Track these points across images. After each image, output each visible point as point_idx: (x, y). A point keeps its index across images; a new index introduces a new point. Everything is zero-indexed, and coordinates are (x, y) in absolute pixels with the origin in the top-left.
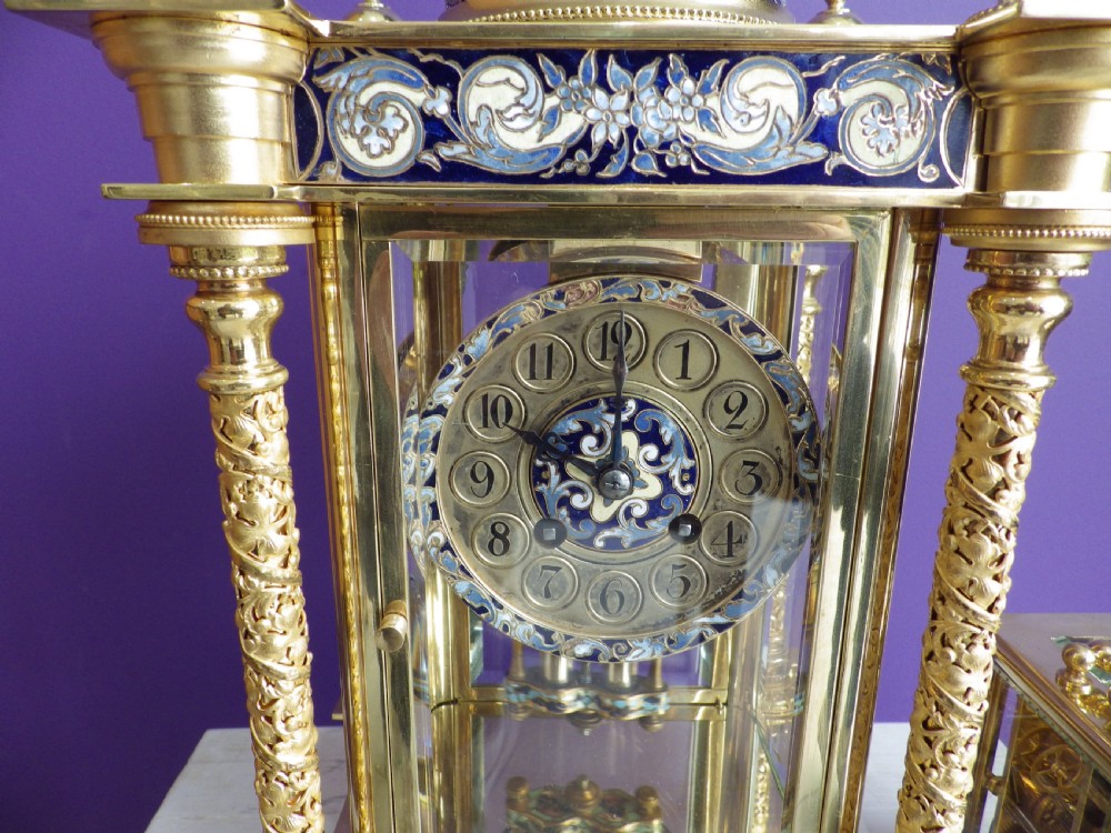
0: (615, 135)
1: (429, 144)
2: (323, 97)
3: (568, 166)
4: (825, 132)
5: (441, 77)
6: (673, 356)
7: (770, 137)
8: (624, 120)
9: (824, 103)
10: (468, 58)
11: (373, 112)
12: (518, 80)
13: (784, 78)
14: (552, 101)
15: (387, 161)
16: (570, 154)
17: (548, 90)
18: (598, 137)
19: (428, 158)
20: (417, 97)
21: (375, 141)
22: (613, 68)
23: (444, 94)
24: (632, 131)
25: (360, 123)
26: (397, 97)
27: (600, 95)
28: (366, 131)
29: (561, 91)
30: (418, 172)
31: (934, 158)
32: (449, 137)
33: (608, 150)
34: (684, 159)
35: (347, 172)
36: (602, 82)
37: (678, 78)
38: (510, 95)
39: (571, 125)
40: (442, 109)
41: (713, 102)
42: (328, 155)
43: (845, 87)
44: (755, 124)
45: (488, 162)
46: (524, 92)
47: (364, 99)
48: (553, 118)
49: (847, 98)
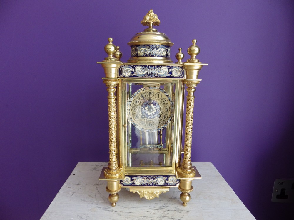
0: (150, 73)
1: (132, 74)
2: (122, 69)
3: (145, 76)
4: (171, 73)
5: (133, 67)
6: (157, 95)
7: (165, 73)
8: (151, 72)
9: (170, 70)
10: (136, 66)
11: (127, 71)
12: (141, 68)
13: (166, 68)
14: (144, 70)
15: (128, 75)
16: (146, 75)
17: (144, 69)
18: (148, 73)
19: (132, 75)
20: (131, 69)
21: (127, 73)
22: (150, 67)
23: (134, 69)
24: (152, 73)
25: (125, 72)
26: (129, 69)
27: (149, 69)
28: (126, 72)
29: (145, 69)
30: (131, 76)
31: (181, 75)
32: (134, 73)
33: (149, 74)
34: (157, 75)
35: (124, 76)
36: (149, 68)
37: (156, 68)
38: (140, 69)
39: (146, 72)
40: (133, 70)
41: (160, 70)
42: (122, 75)
43: (172, 69)
44: (164, 72)
45: (138, 75)
46: (141, 69)
47: (126, 69)
48: (144, 71)
49: (172, 70)
